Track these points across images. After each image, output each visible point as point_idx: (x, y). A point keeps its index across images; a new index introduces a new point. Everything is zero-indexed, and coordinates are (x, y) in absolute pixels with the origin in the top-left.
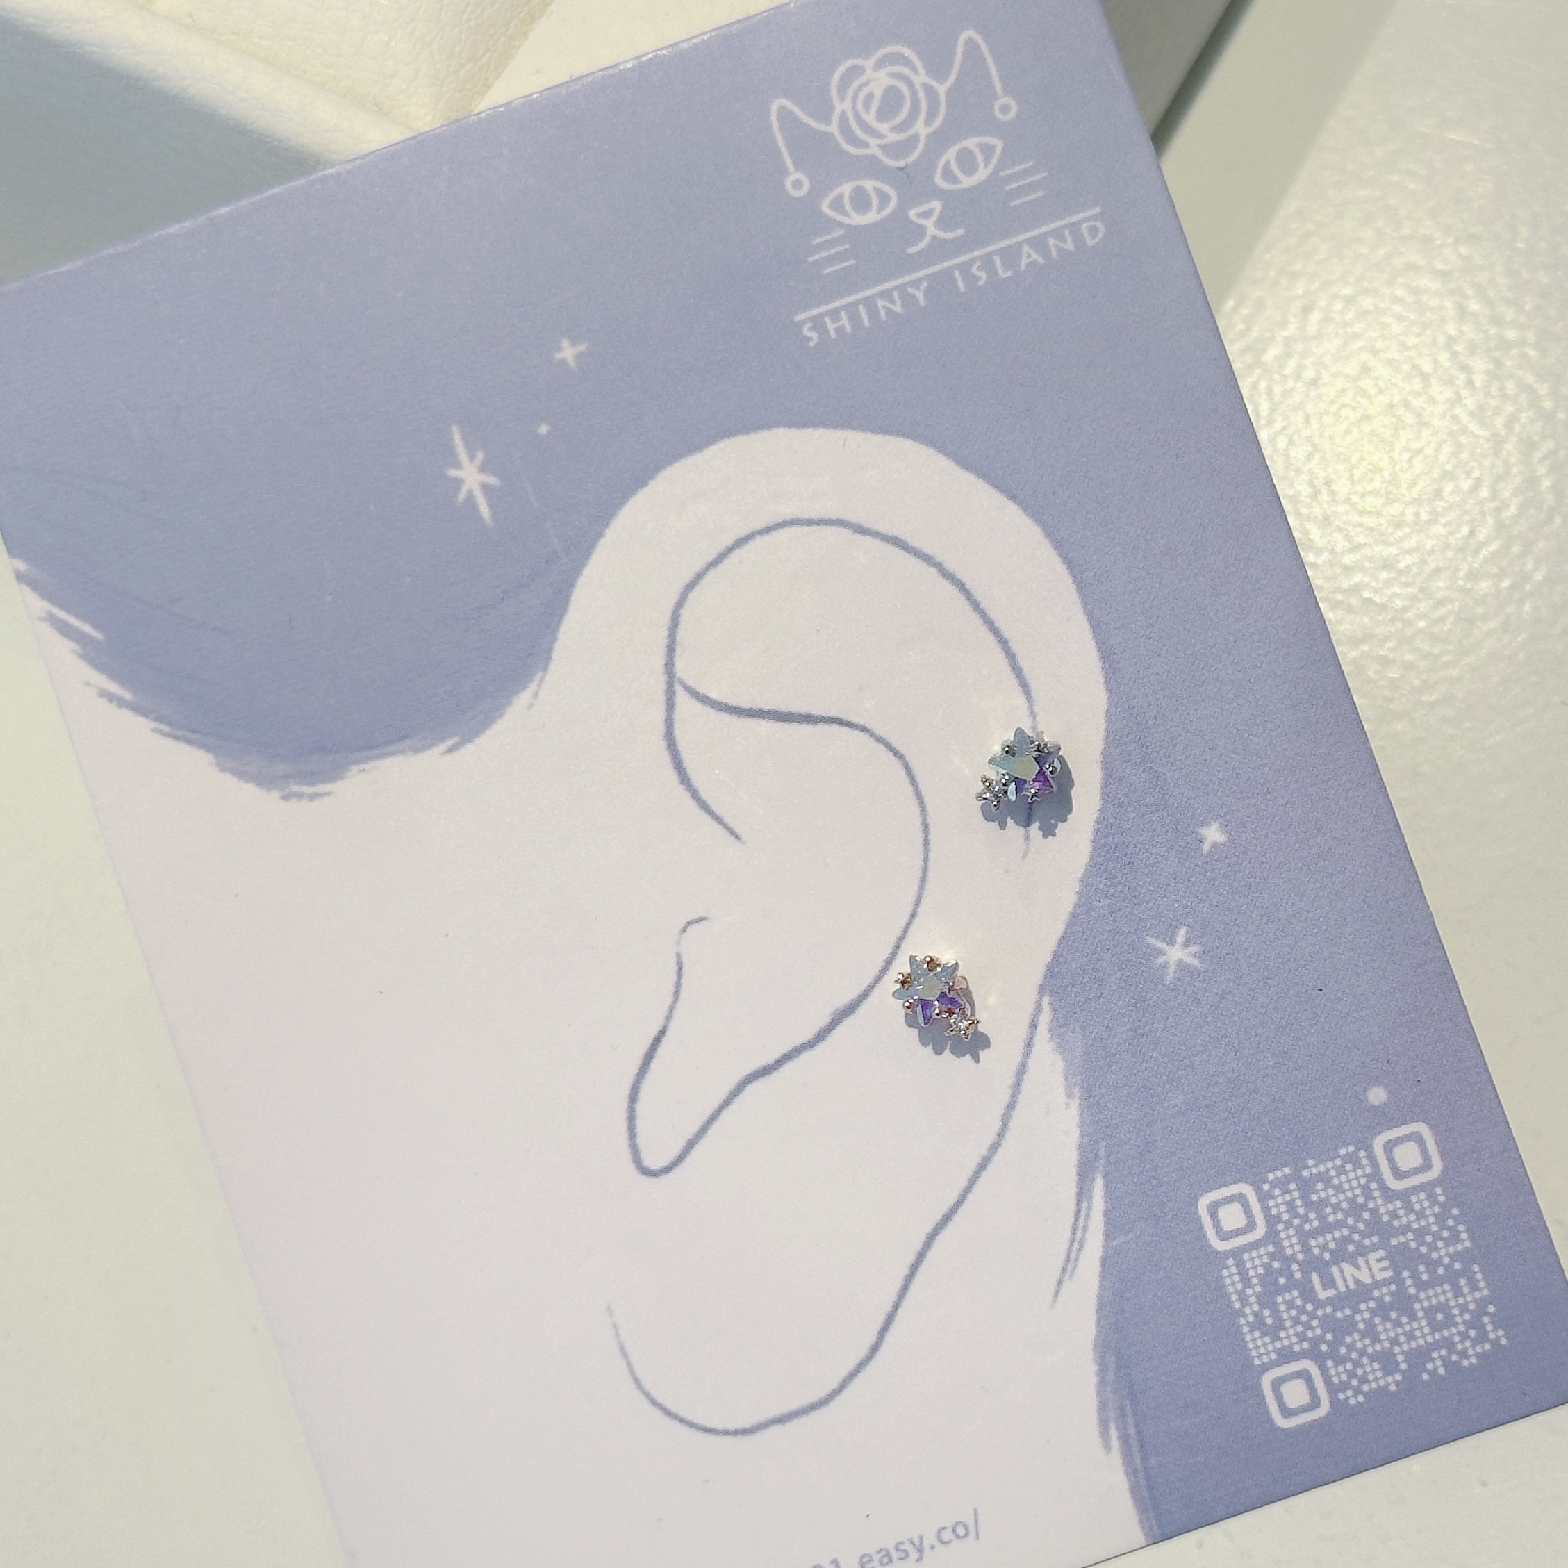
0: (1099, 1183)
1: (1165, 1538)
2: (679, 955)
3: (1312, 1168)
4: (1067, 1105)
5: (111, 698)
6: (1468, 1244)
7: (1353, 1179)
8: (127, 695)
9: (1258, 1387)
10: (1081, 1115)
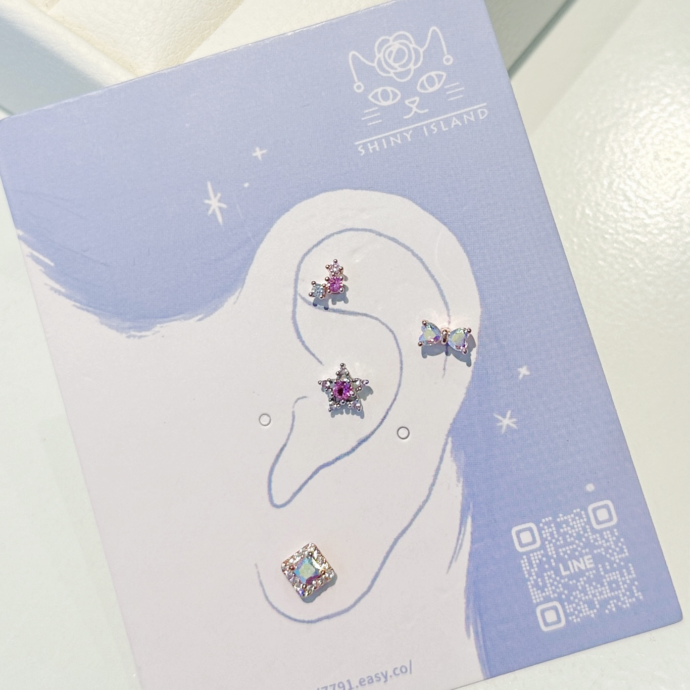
0: (469, 520)
1: (492, 677)
2: (293, 412)
3: (561, 518)
4: (457, 486)
5: (56, 291)
6: (627, 554)
7: (579, 524)
8: (63, 290)
9: (534, 612)
10: (463, 490)
